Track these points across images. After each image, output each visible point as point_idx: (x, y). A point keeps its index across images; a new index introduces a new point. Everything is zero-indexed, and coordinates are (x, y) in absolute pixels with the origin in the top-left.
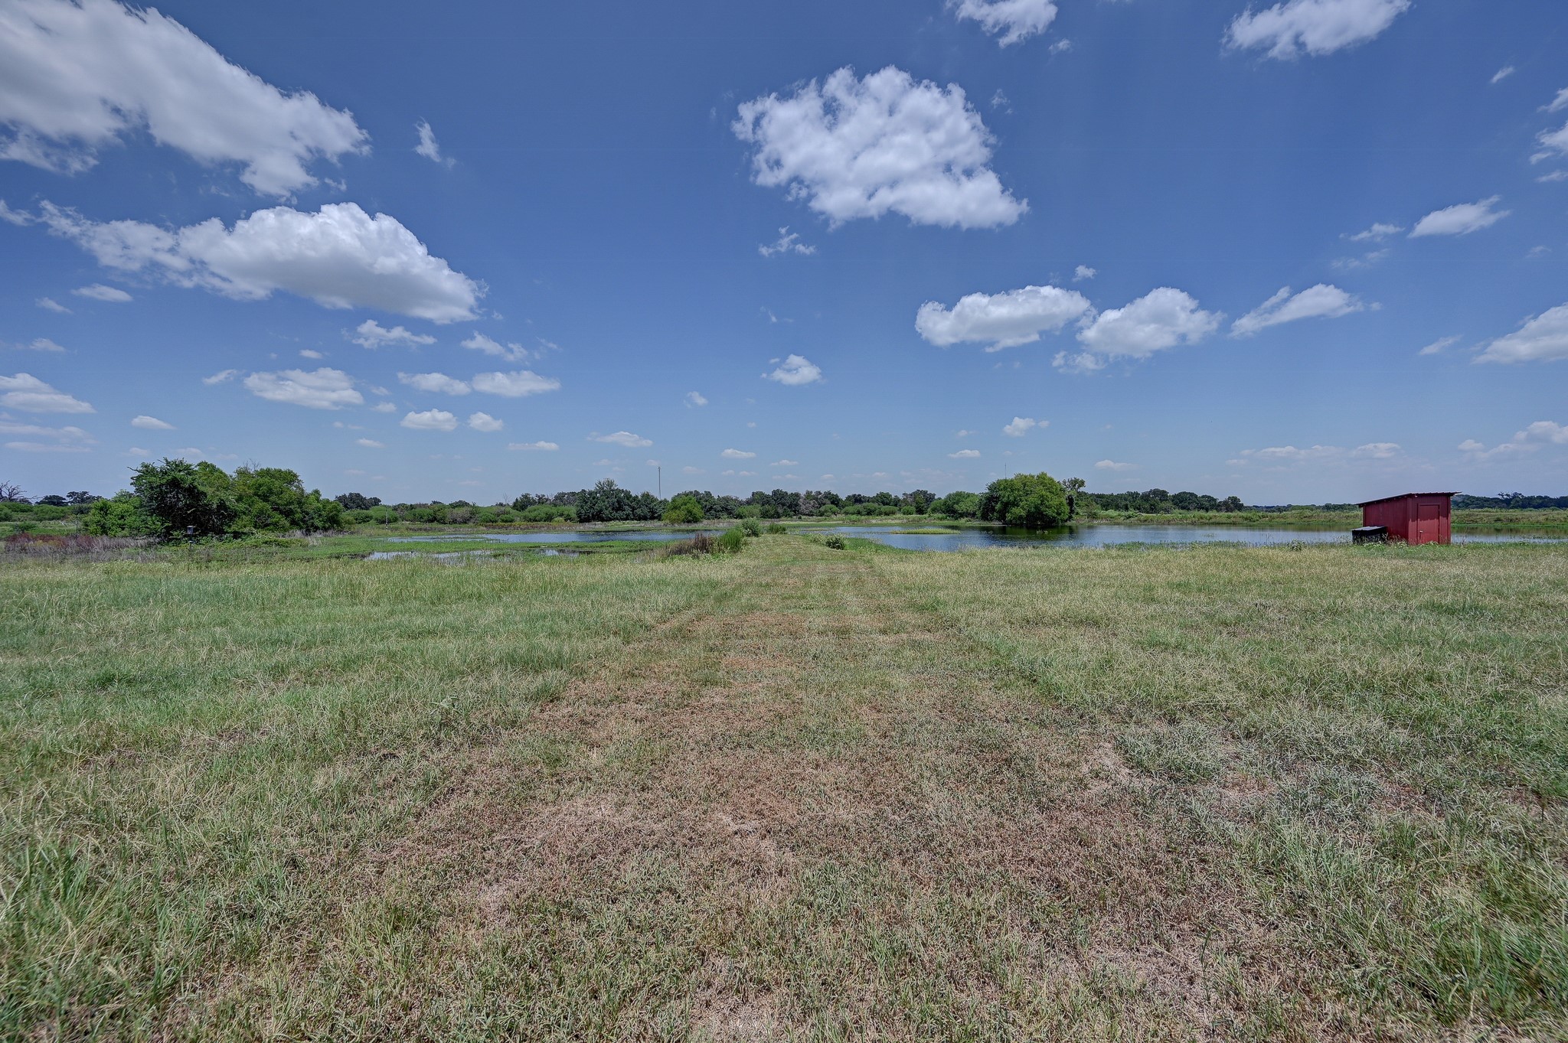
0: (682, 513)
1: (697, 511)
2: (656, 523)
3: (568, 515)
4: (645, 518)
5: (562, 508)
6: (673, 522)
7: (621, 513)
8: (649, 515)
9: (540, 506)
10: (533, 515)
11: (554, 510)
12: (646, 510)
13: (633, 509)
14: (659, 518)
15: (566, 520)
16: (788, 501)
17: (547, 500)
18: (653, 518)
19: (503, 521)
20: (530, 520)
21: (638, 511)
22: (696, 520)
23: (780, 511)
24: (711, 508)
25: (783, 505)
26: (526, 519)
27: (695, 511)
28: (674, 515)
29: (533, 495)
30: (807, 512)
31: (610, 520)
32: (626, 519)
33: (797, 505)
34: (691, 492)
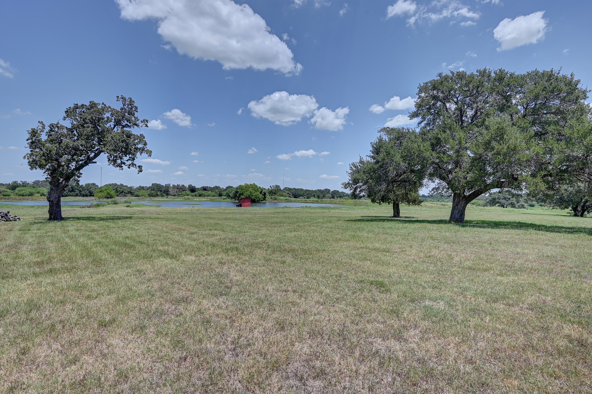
0: (104, 194)
1: (113, 193)
2: (92, 198)
3: (43, 193)
4: (87, 196)
5: (39, 189)
6: (99, 198)
7: (73, 193)
8: (89, 194)
9: (24, 188)
10: (21, 193)
11: (33, 190)
12: (87, 192)
13: (80, 191)
14: (93, 196)
15: (41, 196)
16: (163, 189)
17: (28, 184)
18: (90, 196)
19: (4, 195)
20: (20, 195)
21: (83, 192)
22: (111, 197)
23: (159, 193)
24: (123, 192)
25: (161, 191)
26: (17, 194)
27: (111, 193)
28: (100, 194)
29: (19, 182)
30: (173, 194)
31: (67, 196)
32: (76, 196)
33: (168, 191)
34: (113, 184)
